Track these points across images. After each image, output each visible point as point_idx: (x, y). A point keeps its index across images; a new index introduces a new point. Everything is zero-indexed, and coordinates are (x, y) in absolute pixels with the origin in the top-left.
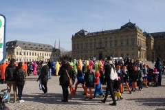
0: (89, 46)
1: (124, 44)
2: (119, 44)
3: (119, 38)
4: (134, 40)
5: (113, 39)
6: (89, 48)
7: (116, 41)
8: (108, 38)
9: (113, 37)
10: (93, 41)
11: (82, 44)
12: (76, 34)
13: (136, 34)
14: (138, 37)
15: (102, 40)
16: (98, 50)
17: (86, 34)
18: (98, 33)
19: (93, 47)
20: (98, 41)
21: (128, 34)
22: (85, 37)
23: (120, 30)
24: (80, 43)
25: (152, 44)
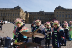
1: (15, 15)
2: (12, 15)
3: (12, 13)
4: (19, 14)
5: (10, 13)
7: (11, 14)
8: (8, 12)
9: (10, 12)
10: (1, 12)
13: (20, 12)
14: (21, 13)
15: (5, 12)
16: (3, 17)
18: (3, 9)
19: (0, 16)
20: (3, 13)
25: (28, 16)
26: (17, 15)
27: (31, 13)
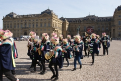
0: (17, 25)
1: (43, 25)
2: (39, 25)
3: (39, 21)
4: (50, 23)
5: (35, 21)
6: (17, 28)
7: (37, 23)
8: (32, 20)
10: (20, 22)
11: (11, 24)
12: (7, 16)
13: (52, 19)
14: (53, 21)
16: (24, 30)
17: (15, 16)
18: (23, 16)
19: (20, 27)
20: (23, 22)
21: (46, 18)
22: (13, 18)
23: (41, 14)
24: (9, 23)
25: (67, 26)
26: (47, 25)
27: (70, 20)
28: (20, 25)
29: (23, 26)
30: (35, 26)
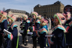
0: (40, 11)
1: (55, 11)
2: (53, 11)
3: (53, 8)
4: (59, 9)
5: (50, 9)
6: (40, 12)
7: (51, 10)
8: (48, 8)
9: (50, 8)
10: (42, 9)
12: (36, 6)
13: (60, 7)
14: (61, 8)
15: (46, 9)
16: (44, 13)
17: (40, 6)
18: (44, 6)
19: (42, 12)
20: (44, 9)
21: (57, 6)
23: (54, 4)
24: (37, 10)
26: (57, 10)
28: (42, 11)
29: (44, 12)
30: (50, 11)
